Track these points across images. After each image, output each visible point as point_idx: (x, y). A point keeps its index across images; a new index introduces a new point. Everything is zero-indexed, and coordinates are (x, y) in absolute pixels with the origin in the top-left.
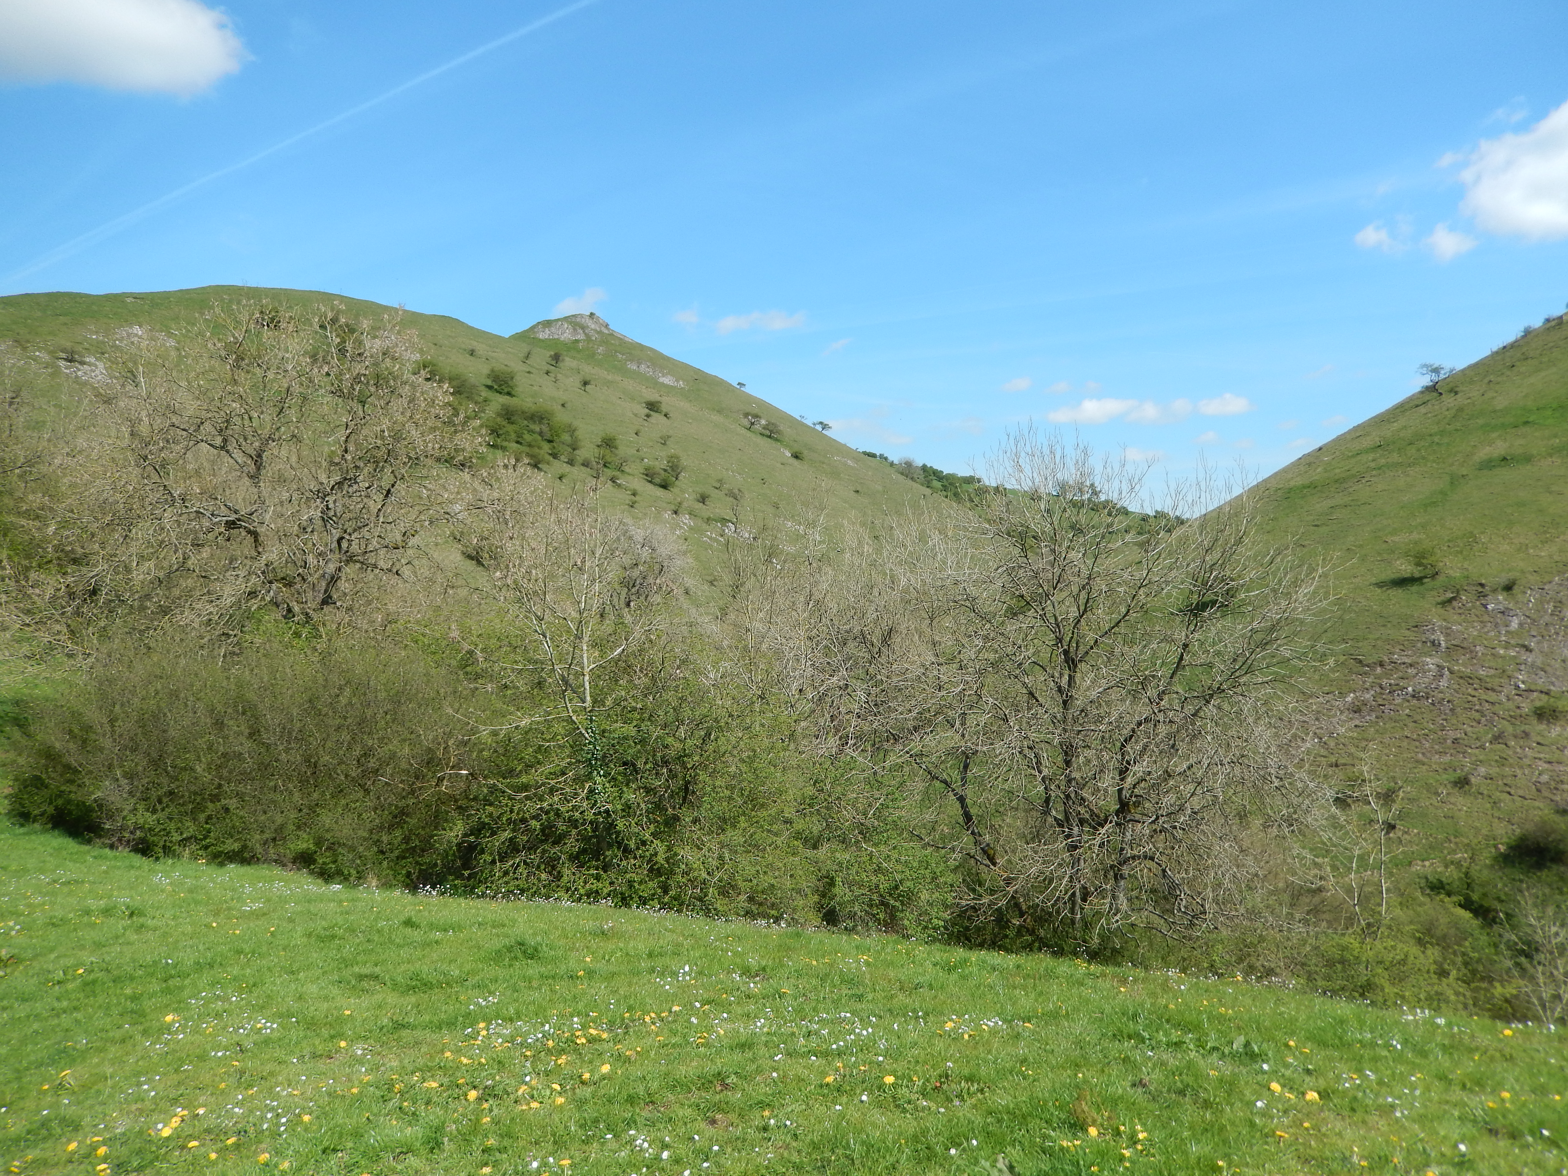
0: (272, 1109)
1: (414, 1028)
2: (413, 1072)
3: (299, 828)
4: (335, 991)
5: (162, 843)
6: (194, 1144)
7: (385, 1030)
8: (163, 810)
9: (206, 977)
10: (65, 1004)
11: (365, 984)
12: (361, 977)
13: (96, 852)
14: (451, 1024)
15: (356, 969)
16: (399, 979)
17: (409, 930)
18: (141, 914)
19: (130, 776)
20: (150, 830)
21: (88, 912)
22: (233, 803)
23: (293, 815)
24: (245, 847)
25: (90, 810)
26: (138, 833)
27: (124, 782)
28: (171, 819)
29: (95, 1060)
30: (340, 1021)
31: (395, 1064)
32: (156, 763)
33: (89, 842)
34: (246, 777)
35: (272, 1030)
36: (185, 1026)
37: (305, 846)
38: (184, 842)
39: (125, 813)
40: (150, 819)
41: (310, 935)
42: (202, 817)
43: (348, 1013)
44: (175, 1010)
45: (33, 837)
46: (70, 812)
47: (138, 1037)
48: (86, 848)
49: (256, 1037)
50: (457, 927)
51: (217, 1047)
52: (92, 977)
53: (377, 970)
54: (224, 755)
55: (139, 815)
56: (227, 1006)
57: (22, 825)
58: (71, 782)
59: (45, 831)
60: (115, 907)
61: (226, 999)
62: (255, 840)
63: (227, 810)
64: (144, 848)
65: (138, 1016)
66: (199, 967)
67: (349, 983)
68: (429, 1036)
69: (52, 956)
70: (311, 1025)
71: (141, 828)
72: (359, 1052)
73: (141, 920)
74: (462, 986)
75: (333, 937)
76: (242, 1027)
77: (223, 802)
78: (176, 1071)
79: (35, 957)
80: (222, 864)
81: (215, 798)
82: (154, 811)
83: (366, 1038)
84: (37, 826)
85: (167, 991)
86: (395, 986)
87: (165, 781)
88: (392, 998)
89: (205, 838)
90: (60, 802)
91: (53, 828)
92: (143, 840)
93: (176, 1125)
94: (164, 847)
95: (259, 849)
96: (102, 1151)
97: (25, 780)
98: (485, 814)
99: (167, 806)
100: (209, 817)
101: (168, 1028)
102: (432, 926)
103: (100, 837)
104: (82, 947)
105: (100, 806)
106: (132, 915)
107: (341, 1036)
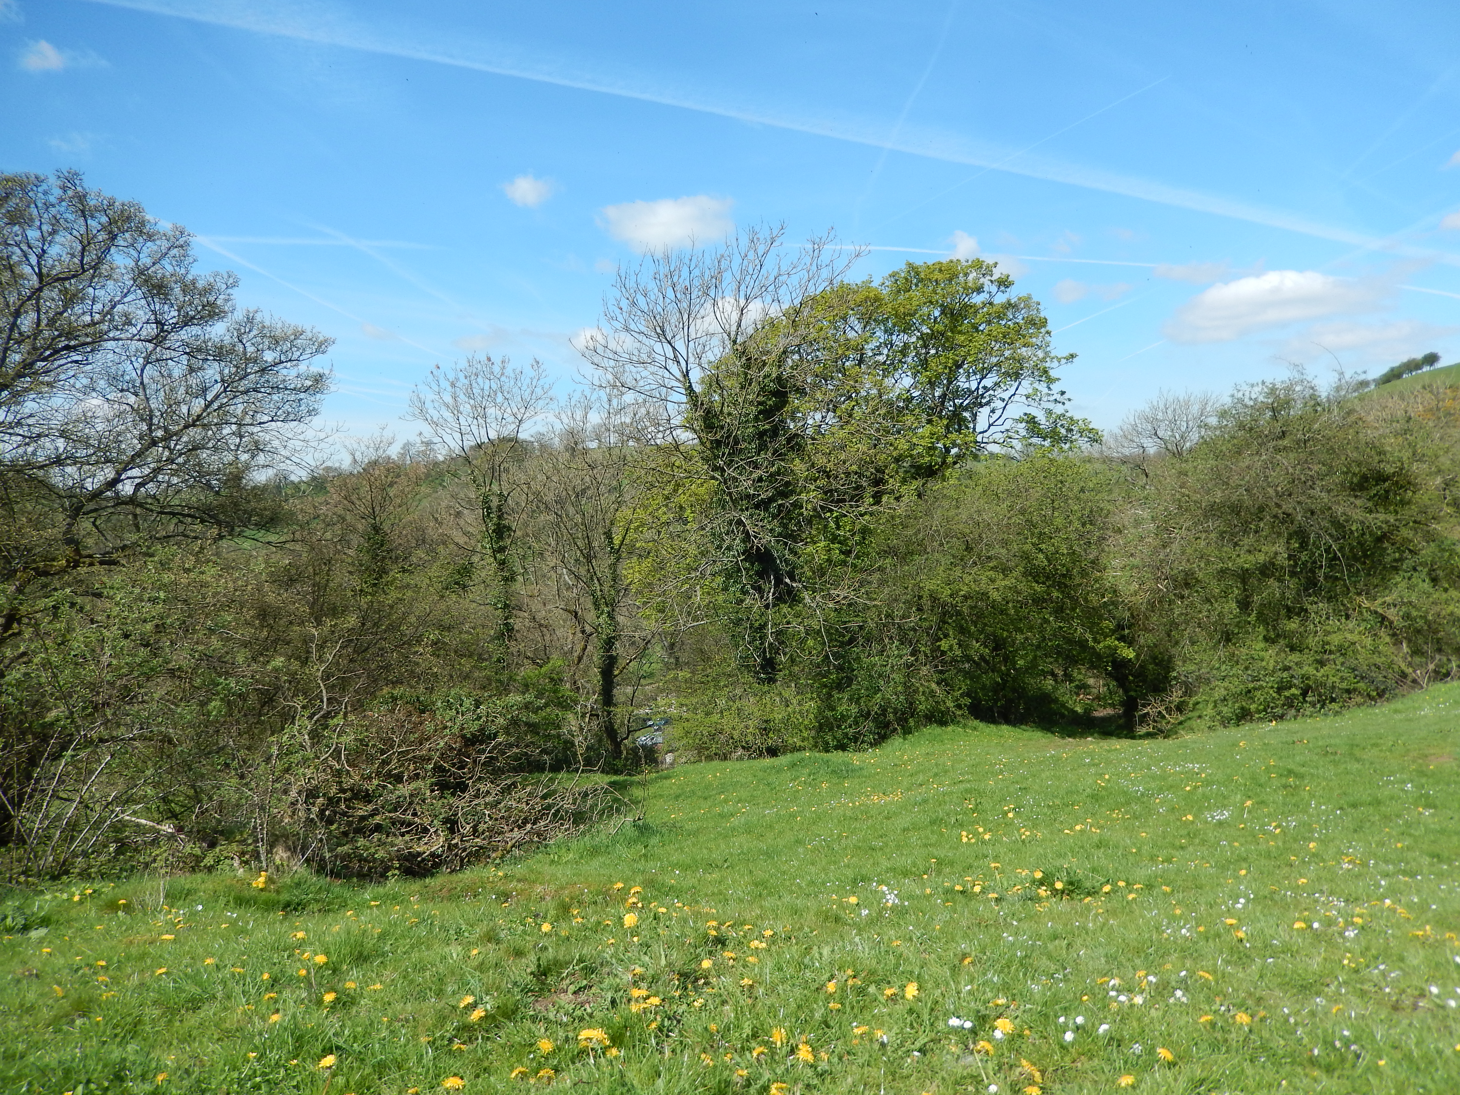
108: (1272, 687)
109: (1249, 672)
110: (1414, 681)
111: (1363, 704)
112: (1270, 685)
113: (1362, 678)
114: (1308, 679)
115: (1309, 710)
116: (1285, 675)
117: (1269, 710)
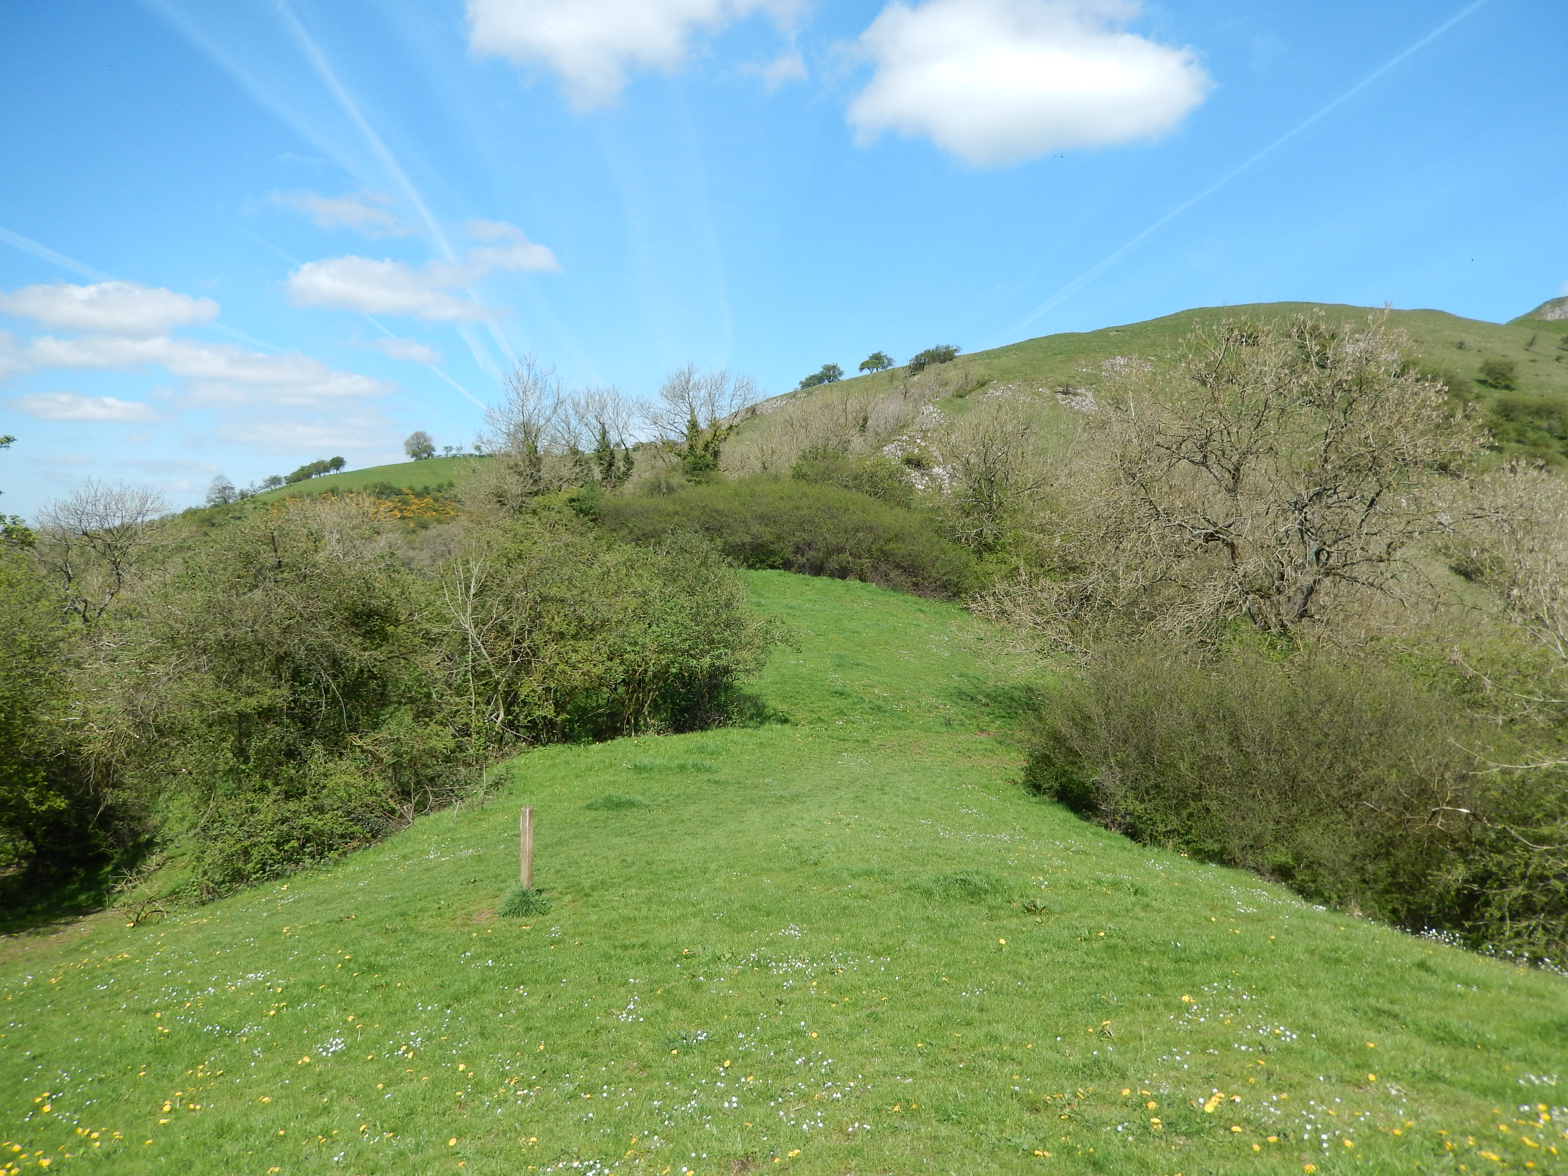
0: (1309, 1121)
1: (1451, 1083)
2: (1464, 1134)
3: (1276, 840)
4: (1350, 1019)
5: (1149, 832)
6: (1235, 1129)
7: (1418, 1077)
8: (1150, 801)
9: (1215, 970)
10: (1093, 960)
11: (1384, 1020)
12: (1379, 1012)
13: (1094, 829)
14: (1499, 1093)
15: (1373, 1001)
16: (1424, 1024)
17: (1423, 974)
18: (1144, 894)
19: (1122, 765)
20: (1139, 817)
21: (1099, 882)
22: (1214, 805)
23: (1271, 825)
24: (1223, 850)
25: (1088, 791)
26: (1128, 818)
27: (1117, 770)
28: (1157, 811)
29: (1127, 1019)
30: (1363, 1050)
31: (1438, 1118)
32: (1145, 757)
33: (1088, 819)
34: (1225, 781)
35: (1292, 1039)
36: (1203, 1012)
37: (1283, 859)
38: (1168, 834)
39: (1118, 798)
40: (1140, 808)
41: (1312, 953)
42: (1184, 814)
43: (1372, 1045)
44: (1190, 993)
45: (1043, 807)
46: (1072, 791)
47: (1161, 1008)
48: (1085, 824)
49: (1275, 1041)
50: (1484, 986)
51: (1240, 1040)
52: (1114, 941)
53: (1396, 1008)
54: (1206, 757)
55: (1129, 802)
56: (1240, 1002)
57: (1034, 795)
58: (1074, 763)
59: (1053, 803)
60: (1121, 883)
61: (1238, 996)
62: (1234, 844)
63: (1208, 810)
64: (1133, 833)
65: (1158, 989)
66: (1206, 957)
67: (1366, 1013)
68: (1474, 1100)
69: (1077, 914)
70: (1334, 1046)
71: (1131, 814)
72: (1394, 1092)
73: (1146, 900)
74: (1503, 1054)
75: (1338, 961)
76: (1260, 1028)
77: (1204, 802)
78: (1203, 1051)
79: (1062, 912)
80: (1202, 862)
81: (1197, 797)
82: (1143, 801)
83: (1397, 1079)
84: (1046, 798)
85: (1181, 973)
86: (1419, 1032)
87: (1152, 775)
88: (1417, 1044)
89: (1187, 833)
90: (1064, 780)
91: (1058, 802)
92: (1132, 826)
93: (1215, 1104)
94: (1151, 835)
95: (1238, 854)
96: (1152, 1105)
97: (1037, 757)
98: (1493, 861)
99: (1154, 798)
100: (1191, 815)
101: (1188, 1007)
102: (1451, 977)
103: (1096, 816)
104: (1100, 913)
105: (1098, 789)
106: (1136, 893)
107: (1369, 1068)
108: (271, 842)
109: (245, 828)
110: (402, 816)
111: (359, 847)
112: (268, 840)
113: (359, 820)
114: (307, 829)
115: (308, 861)
116: (285, 828)
117: (268, 868)
